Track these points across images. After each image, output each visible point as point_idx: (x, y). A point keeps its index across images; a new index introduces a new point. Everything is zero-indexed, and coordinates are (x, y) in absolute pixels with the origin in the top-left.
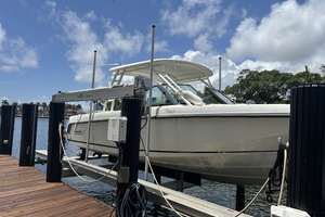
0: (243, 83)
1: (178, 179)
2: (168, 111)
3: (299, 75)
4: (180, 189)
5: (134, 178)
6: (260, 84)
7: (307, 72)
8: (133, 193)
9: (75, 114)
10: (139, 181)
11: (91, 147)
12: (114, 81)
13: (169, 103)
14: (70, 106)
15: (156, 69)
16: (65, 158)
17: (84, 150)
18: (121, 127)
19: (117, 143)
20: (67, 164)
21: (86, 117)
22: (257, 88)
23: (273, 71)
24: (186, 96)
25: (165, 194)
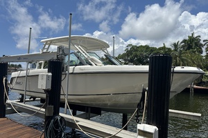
0: (129, 53)
1: (87, 112)
2: (81, 69)
3: (160, 49)
4: (88, 118)
5: (57, 113)
6: (138, 53)
7: (164, 47)
8: (56, 122)
9: (16, 70)
10: (60, 114)
11: (28, 93)
12: (44, 48)
13: (81, 64)
14: (13, 65)
15: (73, 41)
16: (8, 101)
17: (23, 95)
18: (47, 79)
19: (45, 90)
20: (9, 105)
21: (23, 73)
22: (136, 56)
23: (146, 46)
24: (92, 60)
25: (77, 121)
